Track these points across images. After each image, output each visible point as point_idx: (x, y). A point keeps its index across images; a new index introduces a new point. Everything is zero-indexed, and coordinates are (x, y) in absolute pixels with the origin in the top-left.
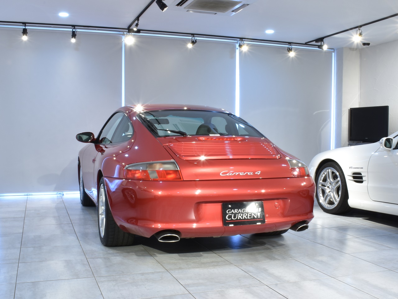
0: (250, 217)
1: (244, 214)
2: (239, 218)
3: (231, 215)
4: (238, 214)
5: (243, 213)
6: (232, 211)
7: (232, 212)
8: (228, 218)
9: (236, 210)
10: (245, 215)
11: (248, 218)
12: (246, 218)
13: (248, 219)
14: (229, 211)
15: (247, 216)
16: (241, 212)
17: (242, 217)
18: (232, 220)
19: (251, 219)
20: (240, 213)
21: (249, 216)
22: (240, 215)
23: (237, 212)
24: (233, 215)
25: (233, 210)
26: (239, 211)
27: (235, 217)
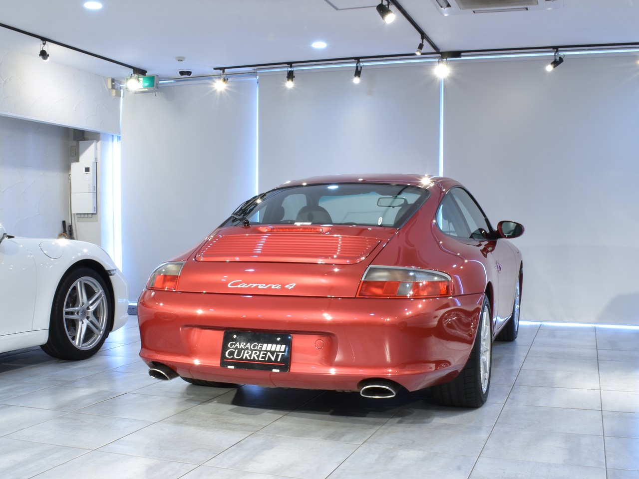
0: (262, 357)
1: (254, 352)
2: (244, 358)
3: (234, 350)
4: (245, 350)
5: (252, 351)
6: (236, 345)
7: (237, 347)
8: (229, 355)
9: (243, 344)
10: (256, 353)
11: (260, 359)
12: (257, 359)
13: (258, 361)
14: (231, 345)
15: (258, 356)
16: (249, 348)
17: (250, 356)
18: (234, 358)
19: (265, 361)
20: (247, 349)
21: (261, 355)
22: (248, 353)
23: (243, 348)
24: (237, 351)
25: (238, 343)
26: (247, 346)
27: (238, 355)
